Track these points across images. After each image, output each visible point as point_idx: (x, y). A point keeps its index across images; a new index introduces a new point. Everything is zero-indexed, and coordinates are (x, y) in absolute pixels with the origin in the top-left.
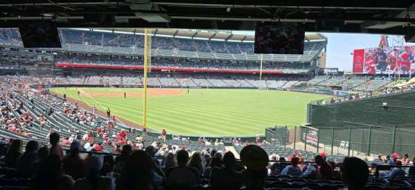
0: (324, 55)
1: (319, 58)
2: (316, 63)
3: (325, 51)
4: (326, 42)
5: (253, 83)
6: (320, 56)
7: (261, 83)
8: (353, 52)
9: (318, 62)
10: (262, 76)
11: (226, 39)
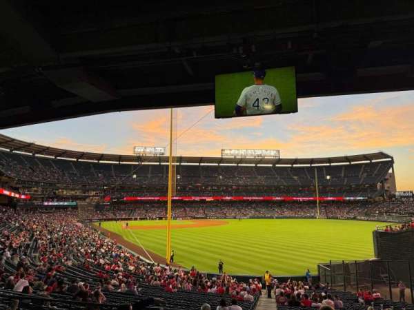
0: (393, 176)
1: (386, 180)
3: (393, 171)
4: (392, 162)
9: (385, 185)
11: (274, 164)
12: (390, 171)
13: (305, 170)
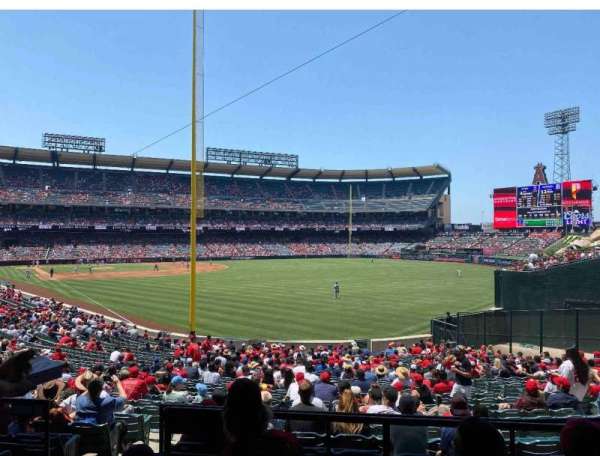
0: (447, 199)
1: (440, 204)
2: (436, 212)
3: (449, 193)
4: (448, 179)
5: (339, 248)
6: (441, 201)
7: (350, 248)
8: (492, 193)
9: (439, 211)
10: (352, 235)
11: (289, 177)
12: (446, 192)
13: (333, 187)
